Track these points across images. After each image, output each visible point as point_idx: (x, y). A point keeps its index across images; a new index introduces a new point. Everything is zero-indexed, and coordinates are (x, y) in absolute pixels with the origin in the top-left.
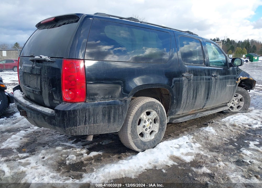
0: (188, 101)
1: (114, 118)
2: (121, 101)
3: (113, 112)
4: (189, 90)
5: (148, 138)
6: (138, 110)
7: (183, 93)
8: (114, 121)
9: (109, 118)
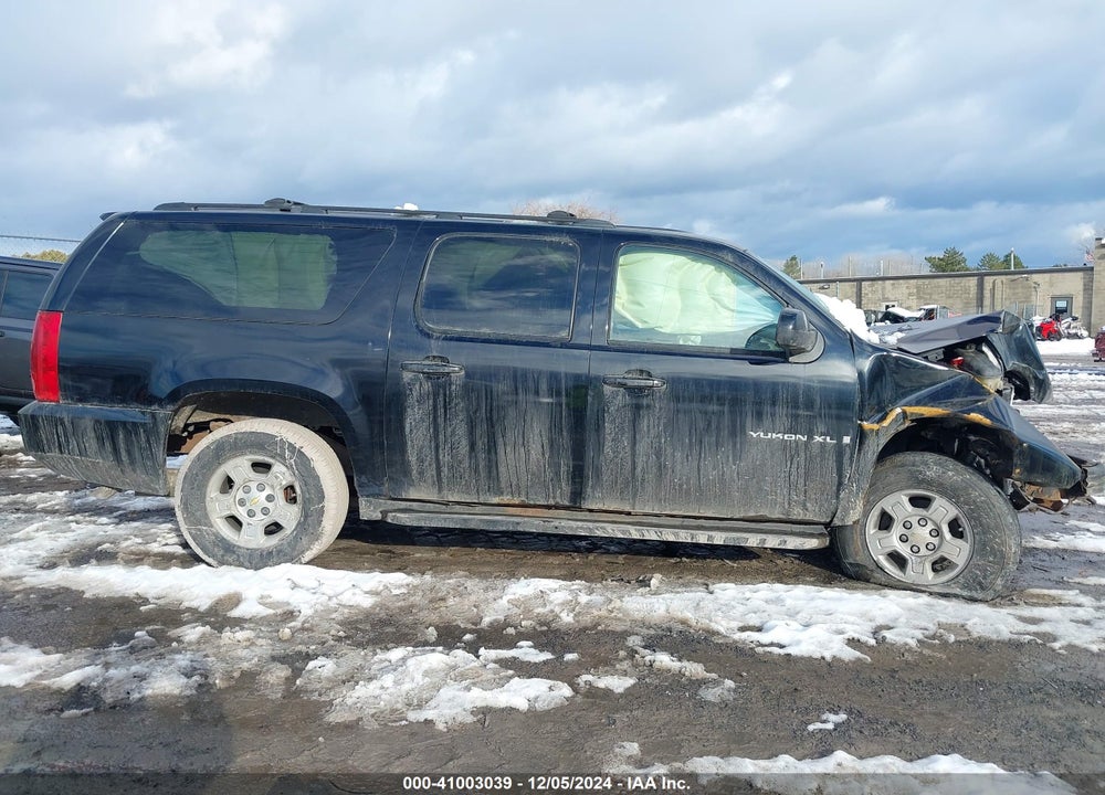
0: (445, 458)
1: (129, 453)
2: (143, 413)
3: (121, 436)
4: (441, 420)
5: (252, 537)
6: (208, 447)
7: (408, 426)
8: (132, 462)
9: (116, 451)
